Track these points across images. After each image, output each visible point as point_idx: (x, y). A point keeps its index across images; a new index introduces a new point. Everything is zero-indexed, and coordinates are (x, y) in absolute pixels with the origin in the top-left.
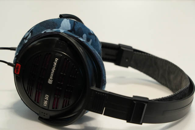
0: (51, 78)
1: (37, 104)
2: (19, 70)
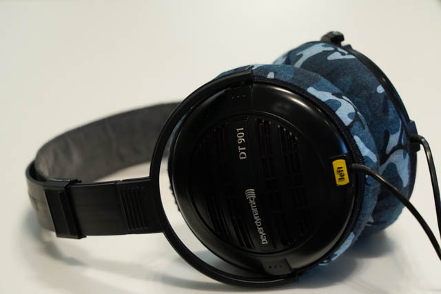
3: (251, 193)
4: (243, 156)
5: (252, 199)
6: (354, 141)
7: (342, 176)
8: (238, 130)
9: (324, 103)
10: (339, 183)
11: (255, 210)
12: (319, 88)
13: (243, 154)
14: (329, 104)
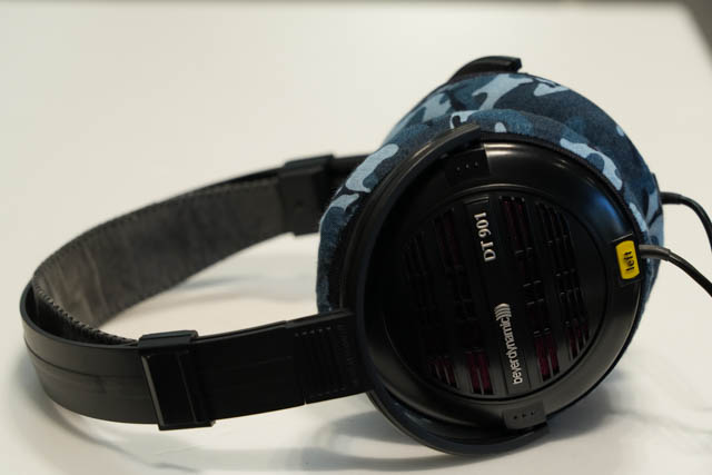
3: (503, 310)
4: (489, 255)
5: (505, 319)
6: (630, 210)
7: (631, 264)
8: (477, 216)
9: (586, 160)
10: (626, 275)
11: (509, 336)
12: (573, 141)
13: (489, 252)
14: (592, 161)
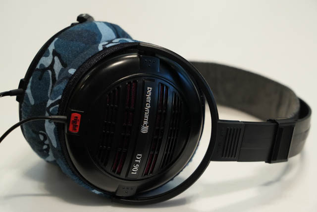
0: (145, 123)
1: (118, 176)
2: (78, 124)
